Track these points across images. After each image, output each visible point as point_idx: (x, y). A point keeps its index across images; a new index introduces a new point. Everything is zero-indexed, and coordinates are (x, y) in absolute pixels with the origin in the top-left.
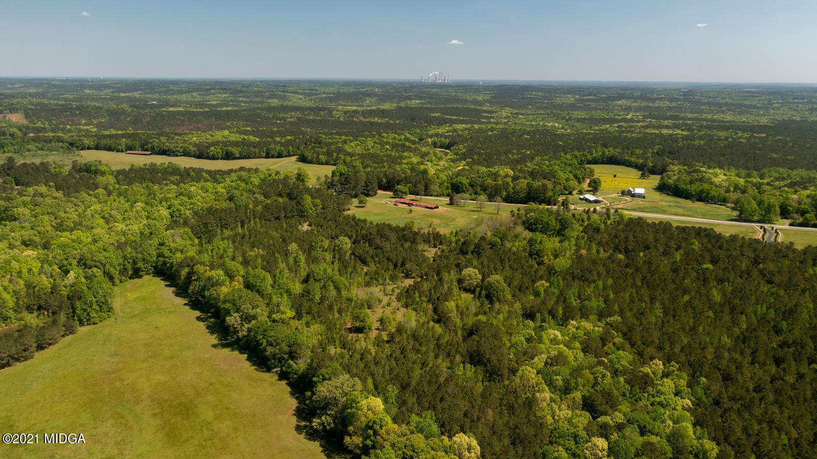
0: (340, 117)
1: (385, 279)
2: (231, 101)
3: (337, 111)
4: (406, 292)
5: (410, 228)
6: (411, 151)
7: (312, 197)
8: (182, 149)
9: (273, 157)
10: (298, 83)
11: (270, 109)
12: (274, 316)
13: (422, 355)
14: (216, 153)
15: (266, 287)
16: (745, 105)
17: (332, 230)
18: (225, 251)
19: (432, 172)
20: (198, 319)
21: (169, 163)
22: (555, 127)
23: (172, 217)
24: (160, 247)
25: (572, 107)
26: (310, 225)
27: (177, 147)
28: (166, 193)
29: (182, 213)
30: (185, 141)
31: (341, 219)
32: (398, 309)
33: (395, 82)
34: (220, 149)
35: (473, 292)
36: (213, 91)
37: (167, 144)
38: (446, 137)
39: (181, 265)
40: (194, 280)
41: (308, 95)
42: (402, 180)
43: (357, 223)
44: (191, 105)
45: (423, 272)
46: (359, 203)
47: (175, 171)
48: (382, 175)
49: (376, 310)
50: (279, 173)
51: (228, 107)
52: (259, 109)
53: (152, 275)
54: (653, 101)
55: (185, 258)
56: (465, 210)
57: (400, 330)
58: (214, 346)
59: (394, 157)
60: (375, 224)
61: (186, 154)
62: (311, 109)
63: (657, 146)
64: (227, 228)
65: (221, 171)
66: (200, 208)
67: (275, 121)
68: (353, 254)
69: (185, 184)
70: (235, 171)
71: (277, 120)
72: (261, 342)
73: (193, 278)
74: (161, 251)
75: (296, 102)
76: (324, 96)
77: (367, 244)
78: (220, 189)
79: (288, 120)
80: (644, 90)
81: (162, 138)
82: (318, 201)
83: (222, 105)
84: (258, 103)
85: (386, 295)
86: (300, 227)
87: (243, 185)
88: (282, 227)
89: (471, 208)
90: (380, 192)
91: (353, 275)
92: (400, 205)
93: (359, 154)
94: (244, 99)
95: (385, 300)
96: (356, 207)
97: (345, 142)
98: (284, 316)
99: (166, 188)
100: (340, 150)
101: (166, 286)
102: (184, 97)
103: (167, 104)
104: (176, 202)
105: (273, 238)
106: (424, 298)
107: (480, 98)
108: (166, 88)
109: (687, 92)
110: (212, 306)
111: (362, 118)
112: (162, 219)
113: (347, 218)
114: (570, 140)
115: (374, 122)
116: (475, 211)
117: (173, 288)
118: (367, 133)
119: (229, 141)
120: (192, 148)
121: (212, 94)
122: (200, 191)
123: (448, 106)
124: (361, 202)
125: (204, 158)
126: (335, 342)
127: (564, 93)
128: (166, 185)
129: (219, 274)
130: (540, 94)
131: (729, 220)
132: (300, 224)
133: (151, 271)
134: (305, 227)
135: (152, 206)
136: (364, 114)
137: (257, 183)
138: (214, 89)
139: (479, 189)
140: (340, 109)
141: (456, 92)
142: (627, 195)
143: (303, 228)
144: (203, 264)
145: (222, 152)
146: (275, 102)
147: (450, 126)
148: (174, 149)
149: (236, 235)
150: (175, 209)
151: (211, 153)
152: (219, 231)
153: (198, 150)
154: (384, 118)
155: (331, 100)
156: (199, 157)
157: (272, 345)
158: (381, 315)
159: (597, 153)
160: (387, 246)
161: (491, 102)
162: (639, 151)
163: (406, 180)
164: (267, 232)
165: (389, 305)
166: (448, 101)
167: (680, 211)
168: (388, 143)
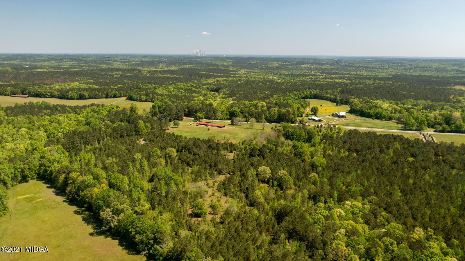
0: (146, 74)
1: (206, 176)
2: (77, 66)
3: (144, 71)
4: (223, 184)
5: (213, 140)
6: (196, 93)
7: (144, 122)
8: (50, 93)
9: (110, 97)
10: (116, 56)
11: (102, 70)
12: (136, 208)
13: (250, 233)
14: (73, 95)
15: (125, 187)
16: (370, 67)
17: (161, 143)
18: (89, 161)
19: (215, 105)
20: (76, 212)
21: (42, 102)
22: (274, 79)
23: (48, 137)
24: (41, 159)
25: (278, 68)
26: (145, 140)
27: (46, 92)
28: (42, 122)
29: (56, 134)
30: (51, 88)
31: (165, 135)
32: (221, 197)
33: (174, 56)
34: (76, 93)
35: (268, 183)
36: (64, 60)
37: (39, 90)
38: (214, 85)
39: (59, 172)
40: (71, 183)
41: (124, 62)
42: (198, 110)
43: (176, 138)
44: (51, 68)
45: (231, 170)
46: (174, 125)
47: (47, 107)
48: (185, 107)
49: (206, 199)
50: (119, 107)
51: (75, 69)
52: (95, 70)
53: (36, 179)
54: (322, 65)
55: (62, 167)
56: (242, 128)
57: (227, 213)
58: (91, 234)
59: (188, 96)
60: (188, 138)
61: (53, 96)
62: (128, 70)
63: (339, 88)
64: (88, 144)
65: (79, 106)
66: (68, 131)
67: (106, 76)
68: (179, 159)
69: (55, 115)
70: (89, 106)
71: (108, 76)
72: (130, 230)
73: (69, 182)
74: (43, 162)
75: (117, 66)
76: (134, 63)
77: (187, 152)
78: (80, 118)
79: (115, 76)
80: (314, 60)
81: (35, 86)
82: (148, 124)
83: (71, 68)
84: (94, 67)
85: (210, 187)
86: (138, 142)
87: (96, 115)
88: (126, 142)
89: (245, 126)
90: (185, 118)
91: (183, 174)
92: (200, 126)
93: (166, 95)
94: (85, 65)
95: (210, 192)
96: (172, 128)
97: (155, 88)
98: (142, 208)
99: (42, 118)
100: (154, 93)
101: (48, 187)
102: (46, 64)
103: (36, 67)
104: (51, 128)
105: (121, 150)
106: (237, 189)
107: (226, 64)
108: (34, 58)
109: (338, 60)
110: (86, 202)
111: (160, 75)
112: (41, 139)
113: (169, 135)
114: (288, 85)
115: (169, 77)
116: (249, 128)
117: (53, 189)
118: (167, 83)
119: (80, 88)
120: (56, 92)
121: (64, 62)
122: (66, 119)
123: (208, 68)
124: (175, 124)
125: (65, 99)
126: (183, 226)
127: (272, 61)
128: (42, 116)
129: (89, 178)
130: (259, 61)
131: (398, 130)
132: (138, 140)
133: (35, 177)
134: (142, 142)
135: (33, 130)
136: (161, 72)
137: (105, 114)
138: (65, 59)
139: (247, 115)
140: (146, 70)
141: (211, 61)
142: (335, 116)
143: (140, 143)
144: (75, 171)
145: (77, 95)
146: (104, 66)
147: (214, 79)
148: (44, 94)
149: (95, 149)
150: (50, 133)
151: (70, 95)
152: (83, 146)
153: (61, 94)
154: (174, 74)
155: (138, 65)
156: (62, 98)
157: (139, 233)
158: (210, 202)
159: (307, 93)
160: (202, 153)
161: (233, 66)
162: (330, 91)
163: (201, 110)
164: (116, 146)
165: (213, 194)
166: (208, 65)
167: (369, 125)
168: (181, 88)
